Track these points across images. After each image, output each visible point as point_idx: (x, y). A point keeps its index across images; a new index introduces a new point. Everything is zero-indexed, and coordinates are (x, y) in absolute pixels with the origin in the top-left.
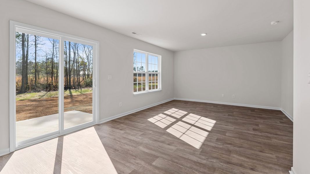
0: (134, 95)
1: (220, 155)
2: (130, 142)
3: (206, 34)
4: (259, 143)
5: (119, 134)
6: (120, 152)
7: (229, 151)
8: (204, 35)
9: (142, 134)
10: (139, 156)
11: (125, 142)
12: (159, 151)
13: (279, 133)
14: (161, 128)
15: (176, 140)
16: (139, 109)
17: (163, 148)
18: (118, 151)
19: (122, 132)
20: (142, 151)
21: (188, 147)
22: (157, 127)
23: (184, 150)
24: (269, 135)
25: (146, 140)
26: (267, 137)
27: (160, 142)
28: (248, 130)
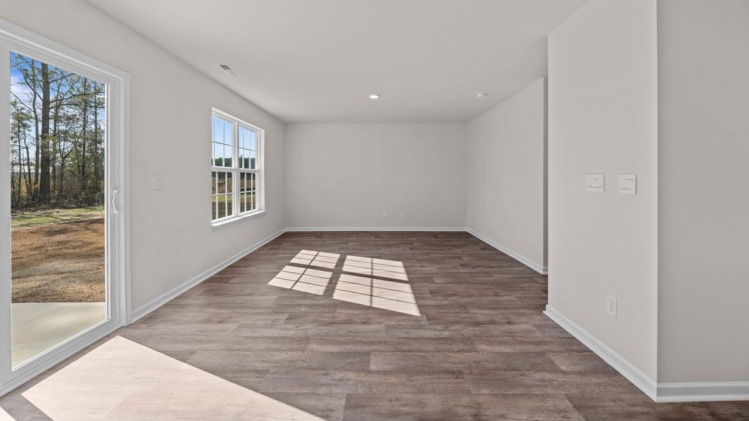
0: (213, 228)
1: (458, 316)
2: (276, 343)
3: (379, 96)
4: (485, 284)
5: (228, 333)
6: (275, 373)
7: (462, 306)
8: (374, 97)
9: (287, 319)
10: (329, 365)
11: (263, 346)
12: (359, 342)
13: (493, 265)
14: (316, 295)
15: (368, 311)
16: (223, 265)
17: (360, 332)
18: (267, 371)
19: (230, 326)
20: (324, 352)
21: (400, 318)
22: (306, 295)
23: (400, 325)
24: (487, 270)
25: (309, 327)
26: (485, 273)
27: (344, 324)
28: (455, 267)
